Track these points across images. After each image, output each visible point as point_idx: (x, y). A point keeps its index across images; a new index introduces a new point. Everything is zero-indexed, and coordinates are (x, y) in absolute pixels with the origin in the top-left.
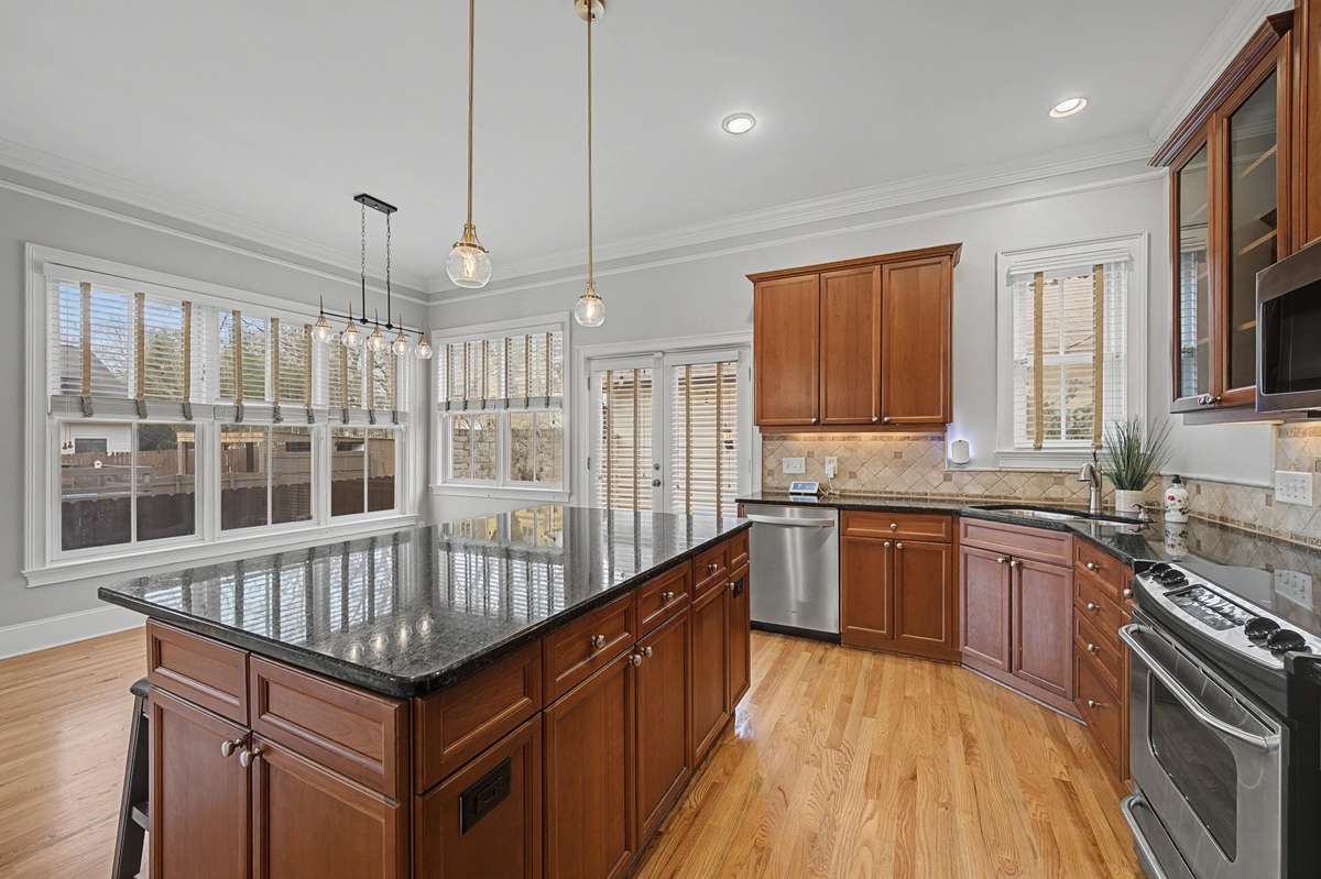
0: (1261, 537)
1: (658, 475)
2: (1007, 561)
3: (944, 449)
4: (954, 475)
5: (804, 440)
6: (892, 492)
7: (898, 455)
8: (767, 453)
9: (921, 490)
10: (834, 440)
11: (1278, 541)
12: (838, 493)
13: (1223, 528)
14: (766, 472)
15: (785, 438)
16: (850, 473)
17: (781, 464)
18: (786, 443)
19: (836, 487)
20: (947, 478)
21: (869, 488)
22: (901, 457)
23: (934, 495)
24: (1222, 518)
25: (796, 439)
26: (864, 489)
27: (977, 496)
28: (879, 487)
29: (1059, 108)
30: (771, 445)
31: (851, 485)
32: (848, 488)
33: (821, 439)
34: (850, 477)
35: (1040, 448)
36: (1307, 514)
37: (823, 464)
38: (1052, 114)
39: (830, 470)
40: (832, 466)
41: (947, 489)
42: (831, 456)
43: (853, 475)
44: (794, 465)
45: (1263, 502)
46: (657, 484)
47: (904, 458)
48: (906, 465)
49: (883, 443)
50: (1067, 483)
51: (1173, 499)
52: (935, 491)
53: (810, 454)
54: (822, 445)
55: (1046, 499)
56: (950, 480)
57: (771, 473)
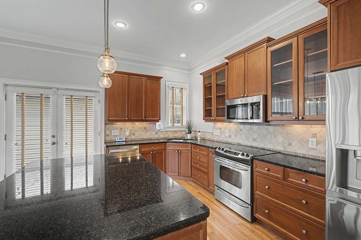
0: (211, 141)
1: (55, 140)
2: (178, 152)
3: (156, 127)
4: (158, 133)
5: (119, 125)
6: (144, 138)
7: (145, 128)
8: (106, 129)
9: (151, 137)
10: (128, 125)
11: (214, 141)
12: (130, 140)
13: (204, 139)
14: (106, 135)
15: (113, 124)
16: (133, 134)
17: (111, 132)
18: (113, 125)
19: (129, 138)
20: (156, 133)
21: (138, 138)
22: (146, 129)
23: (154, 138)
24: (204, 138)
25: (117, 124)
26: (137, 138)
27: (162, 137)
28: (141, 137)
29: (182, 55)
30: (108, 126)
31: (133, 137)
32: (133, 138)
33: (124, 124)
34: (133, 135)
35: (173, 126)
36: (218, 137)
37: (125, 132)
38: (181, 56)
39: (127, 133)
40: (128, 132)
41: (156, 136)
42: (128, 129)
43: (134, 134)
44: (115, 133)
45: (211, 135)
46: (54, 143)
47: (147, 129)
48: (147, 131)
49: (142, 125)
50: (178, 133)
51: (199, 135)
52: (154, 137)
53: (121, 129)
54: (125, 126)
55: (174, 137)
56: (157, 134)
57: (108, 135)
